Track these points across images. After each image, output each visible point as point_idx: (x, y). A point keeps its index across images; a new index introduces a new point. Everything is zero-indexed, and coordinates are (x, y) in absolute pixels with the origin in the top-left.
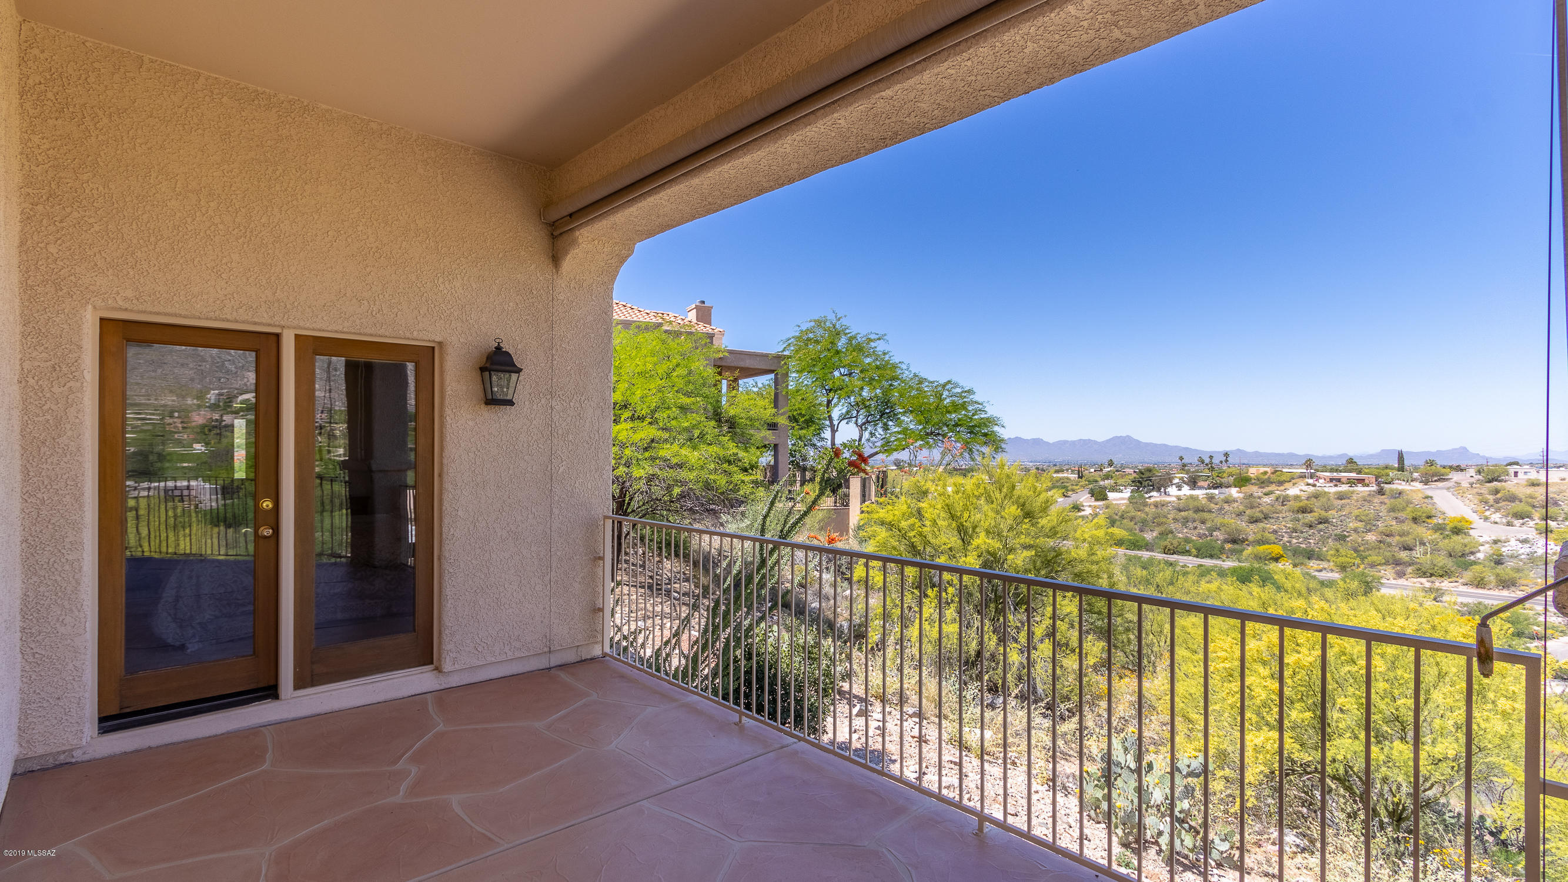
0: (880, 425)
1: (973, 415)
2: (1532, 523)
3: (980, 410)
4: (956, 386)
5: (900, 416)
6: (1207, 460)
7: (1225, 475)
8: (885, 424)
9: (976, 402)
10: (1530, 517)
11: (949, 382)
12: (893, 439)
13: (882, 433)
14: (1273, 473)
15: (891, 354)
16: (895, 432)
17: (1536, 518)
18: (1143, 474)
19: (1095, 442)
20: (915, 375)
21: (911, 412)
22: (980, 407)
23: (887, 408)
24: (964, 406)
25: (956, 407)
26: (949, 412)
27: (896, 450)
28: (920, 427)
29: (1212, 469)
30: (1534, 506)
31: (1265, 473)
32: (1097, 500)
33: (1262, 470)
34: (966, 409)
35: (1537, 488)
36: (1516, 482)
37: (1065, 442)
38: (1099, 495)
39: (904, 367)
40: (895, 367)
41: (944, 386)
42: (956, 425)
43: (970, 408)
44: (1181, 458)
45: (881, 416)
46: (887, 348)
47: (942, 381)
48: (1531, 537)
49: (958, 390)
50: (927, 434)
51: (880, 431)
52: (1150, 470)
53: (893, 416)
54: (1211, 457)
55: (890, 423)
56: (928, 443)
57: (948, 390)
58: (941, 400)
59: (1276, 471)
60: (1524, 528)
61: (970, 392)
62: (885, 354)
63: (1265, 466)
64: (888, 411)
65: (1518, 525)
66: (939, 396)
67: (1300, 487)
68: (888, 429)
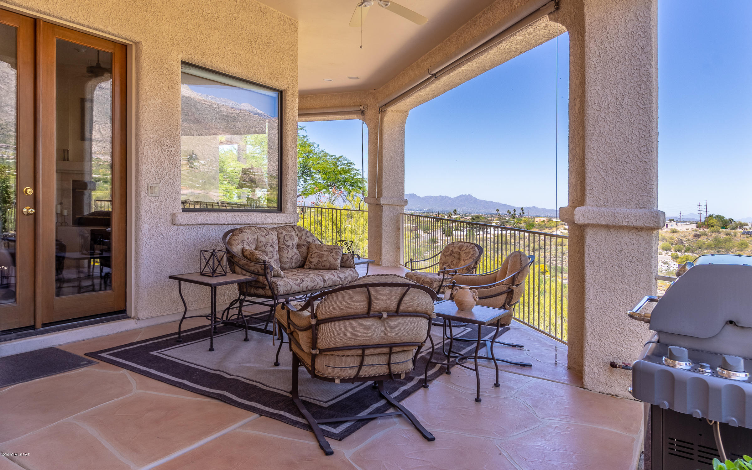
0: (302, 179)
1: (354, 176)
2: (670, 253)
3: (358, 174)
4: (345, 159)
5: (313, 174)
6: (512, 213)
7: (522, 222)
8: (305, 179)
9: (355, 169)
10: (670, 250)
11: (341, 157)
12: (309, 187)
13: (303, 184)
14: (548, 222)
15: (308, 138)
16: (310, 184)
17: (673, 250)
18: (474, 219)
19: (449, 198)
20: (322, 151)
21: (320, 173)
22: (358, 172)
23: (306, 169)
24: (349, 171)
25: (345, 172)
26: (341, 174)
27: (310, 194)
28: (325, 181)
29: (513, 218)
30: (672, 244)
31: (544, 221)
32: (446, 235)
33: (542, 219)
34: (349, 172)
35: (675, 234)
36: (666, 230)
37: (431, 197)
38: (448, 233)
39: (316, 146)
40: (310, 145)
41: (338, 159)
42: (345, 181)
43: (352, 172)
44: (498, 211)
45: (302, 174)
46: (306, 134)
47: (337, 156)
48: (668, 261)
49: (346, 162)
50: (328, 186)
51: (302, 182)
52: (478, 217)
53: (309, 174)
54: (515, 210)
55: (308, 178)
56: (328, 191)
57: (340, 161)
58: (337, 167)
59: (550, 220)
60: (667, 256)
61: (352, 164)
62: (304, 137)
63: (544, 217)
64: (306, 171)
65: (664, 254)
66: (335, 165)
67: (561, 231)
68: (307, 182)
